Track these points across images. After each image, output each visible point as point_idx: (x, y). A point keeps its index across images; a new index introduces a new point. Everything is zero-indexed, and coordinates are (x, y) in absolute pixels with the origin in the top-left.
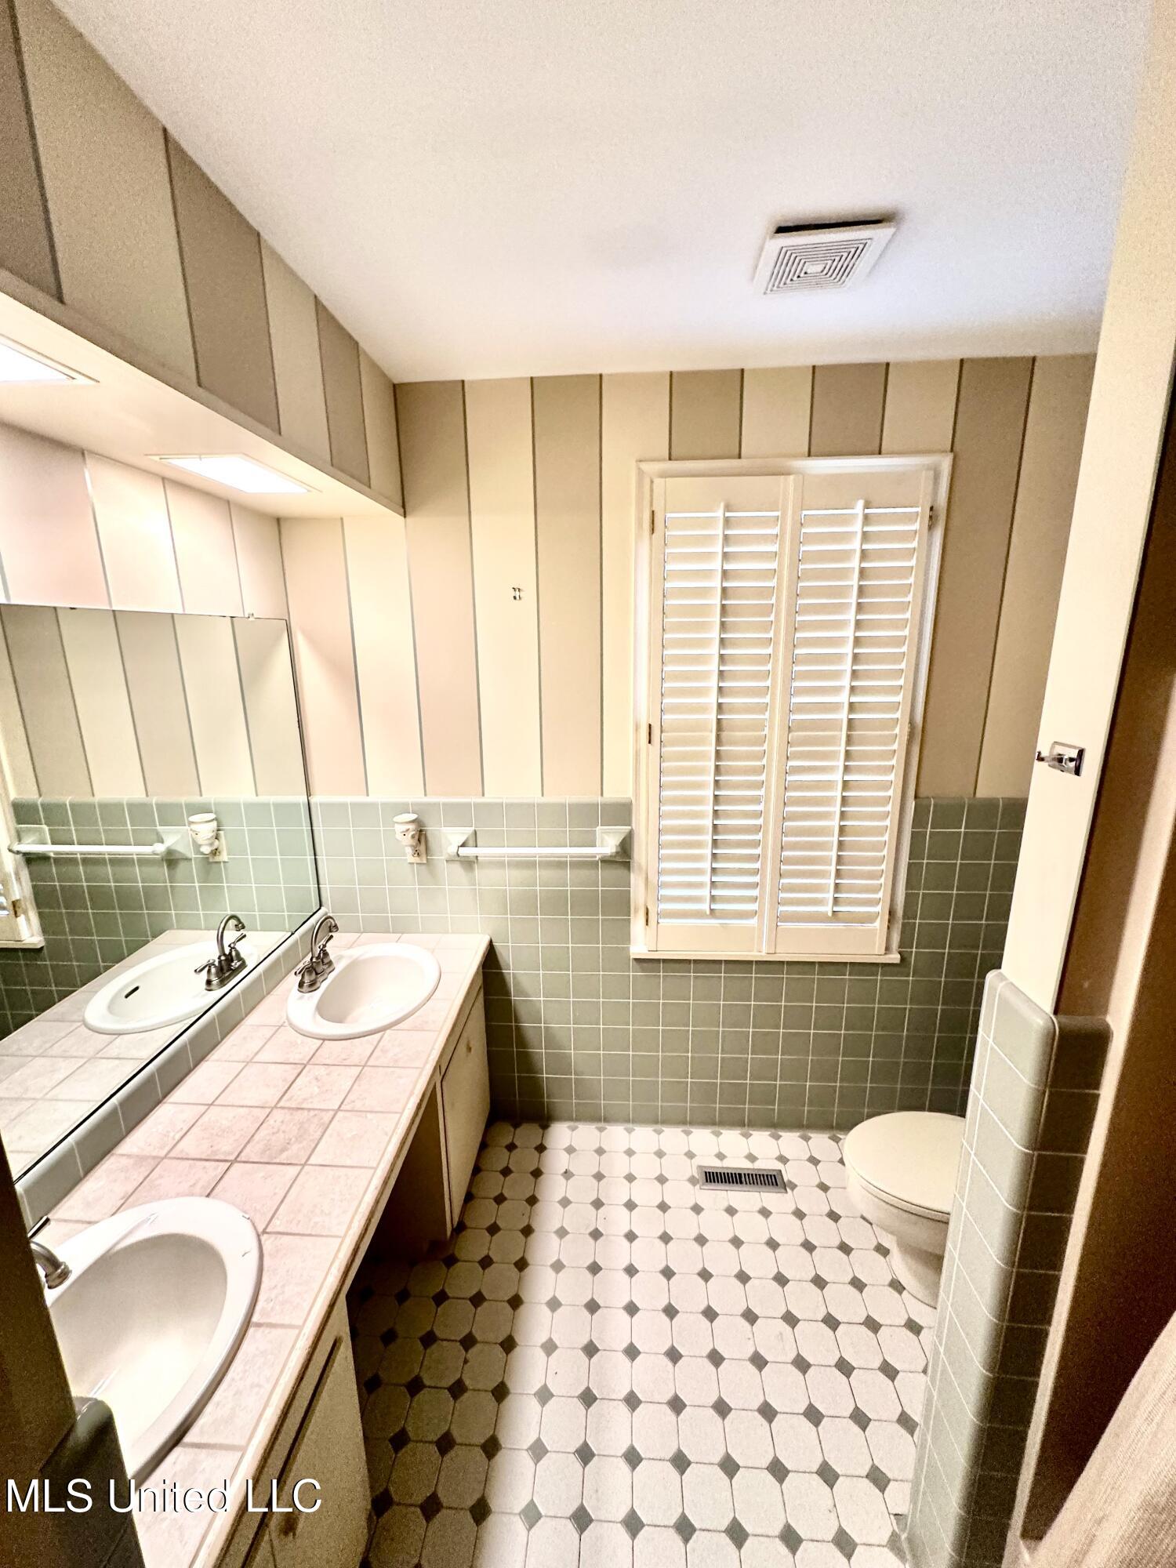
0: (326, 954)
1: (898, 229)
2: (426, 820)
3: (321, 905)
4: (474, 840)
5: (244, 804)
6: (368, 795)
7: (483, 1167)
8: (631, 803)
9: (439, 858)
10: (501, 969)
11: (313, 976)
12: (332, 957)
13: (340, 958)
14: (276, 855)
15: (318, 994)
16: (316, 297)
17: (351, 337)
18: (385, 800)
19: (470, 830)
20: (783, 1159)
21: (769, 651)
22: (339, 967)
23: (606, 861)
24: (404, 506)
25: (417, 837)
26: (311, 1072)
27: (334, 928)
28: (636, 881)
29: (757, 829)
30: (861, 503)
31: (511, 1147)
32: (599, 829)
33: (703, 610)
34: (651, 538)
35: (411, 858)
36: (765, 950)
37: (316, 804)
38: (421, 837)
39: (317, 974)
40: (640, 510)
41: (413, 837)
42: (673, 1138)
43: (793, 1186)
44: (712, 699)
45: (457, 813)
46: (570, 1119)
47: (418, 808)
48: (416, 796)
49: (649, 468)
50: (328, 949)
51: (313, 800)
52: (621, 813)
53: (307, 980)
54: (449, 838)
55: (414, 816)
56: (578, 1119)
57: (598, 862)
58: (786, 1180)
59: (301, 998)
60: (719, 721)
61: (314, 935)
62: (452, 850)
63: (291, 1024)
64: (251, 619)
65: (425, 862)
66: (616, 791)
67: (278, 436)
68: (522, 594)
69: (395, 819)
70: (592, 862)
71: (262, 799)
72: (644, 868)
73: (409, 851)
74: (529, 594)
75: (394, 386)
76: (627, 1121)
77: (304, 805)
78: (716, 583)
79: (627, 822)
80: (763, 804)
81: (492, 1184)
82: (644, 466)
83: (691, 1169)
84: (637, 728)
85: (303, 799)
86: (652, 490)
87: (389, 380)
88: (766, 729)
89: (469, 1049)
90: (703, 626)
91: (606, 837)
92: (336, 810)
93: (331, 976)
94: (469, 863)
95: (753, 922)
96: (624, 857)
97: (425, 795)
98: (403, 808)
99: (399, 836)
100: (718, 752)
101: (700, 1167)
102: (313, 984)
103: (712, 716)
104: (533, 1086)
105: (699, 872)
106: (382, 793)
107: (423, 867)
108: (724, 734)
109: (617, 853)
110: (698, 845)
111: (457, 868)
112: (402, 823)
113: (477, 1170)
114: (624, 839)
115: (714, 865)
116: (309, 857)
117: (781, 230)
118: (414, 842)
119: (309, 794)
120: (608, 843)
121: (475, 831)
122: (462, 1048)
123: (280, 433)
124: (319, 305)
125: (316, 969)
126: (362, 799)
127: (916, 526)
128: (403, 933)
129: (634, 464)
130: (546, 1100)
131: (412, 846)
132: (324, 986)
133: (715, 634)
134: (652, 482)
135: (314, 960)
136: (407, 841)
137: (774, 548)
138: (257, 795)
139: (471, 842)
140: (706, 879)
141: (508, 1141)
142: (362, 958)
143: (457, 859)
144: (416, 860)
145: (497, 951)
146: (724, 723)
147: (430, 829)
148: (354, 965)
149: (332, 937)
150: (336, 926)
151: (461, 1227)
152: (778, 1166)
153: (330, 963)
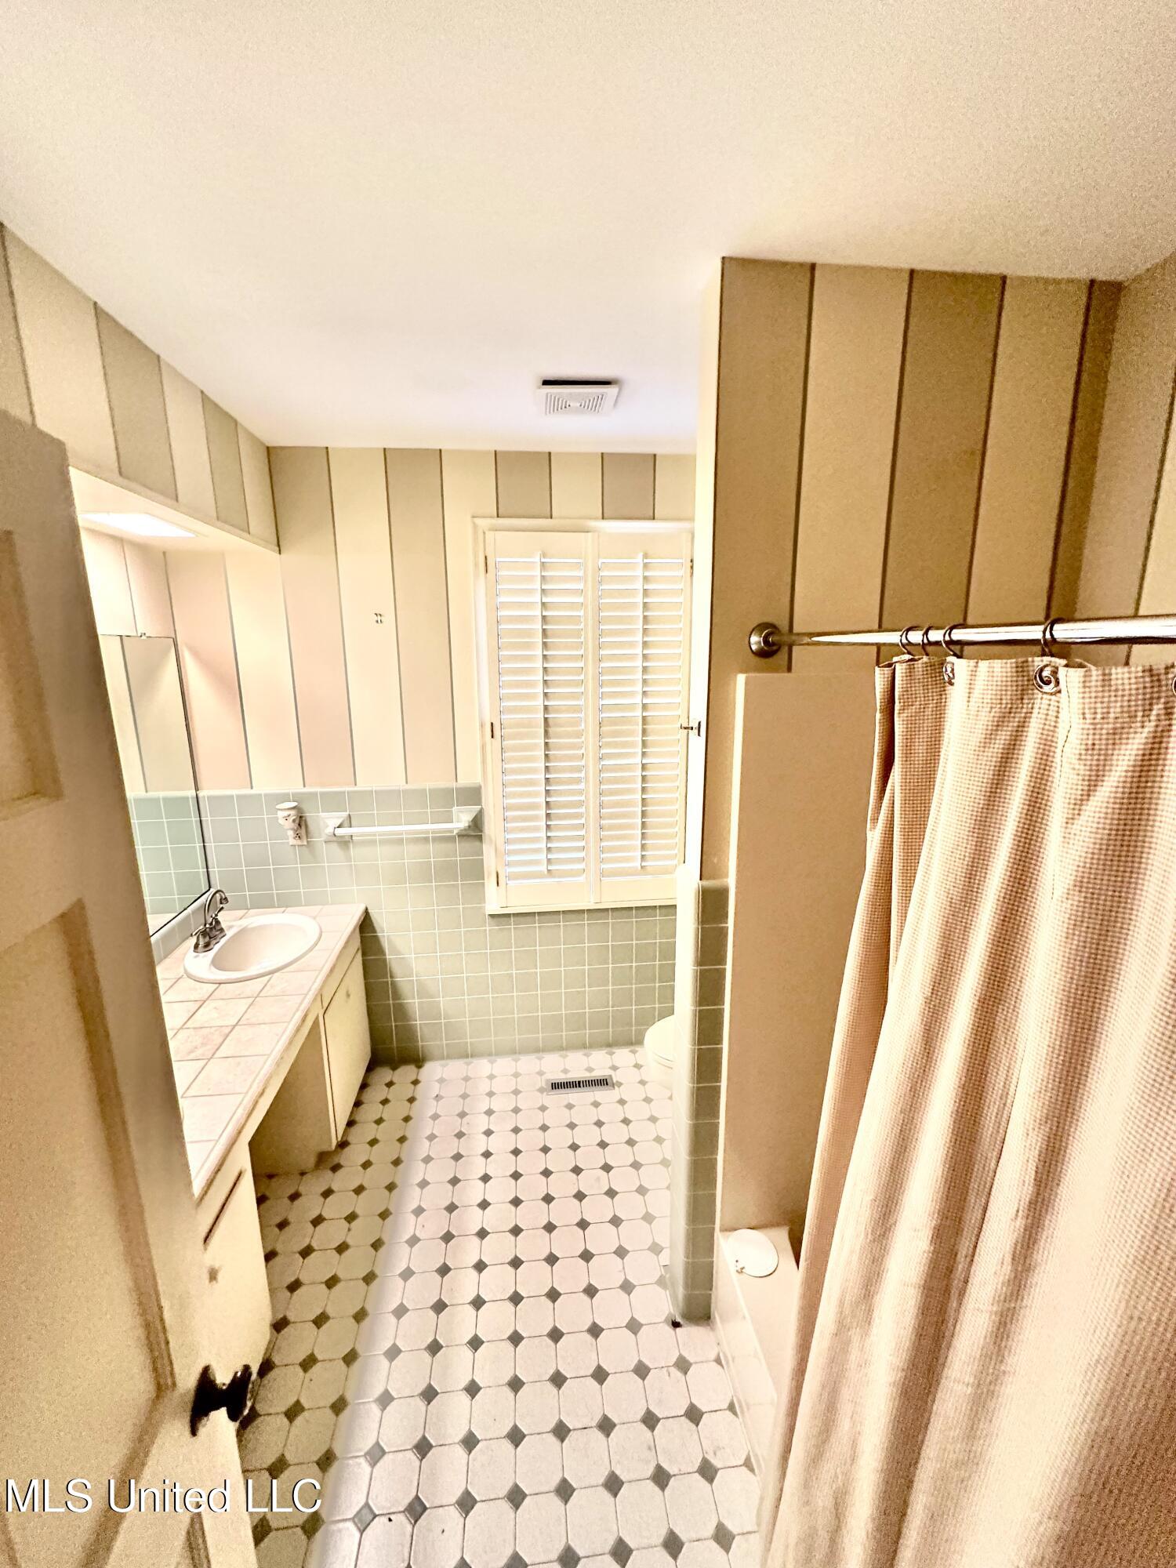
0: (218, 922)
1: (620, 390)
2: (305, 807)
3: (210, 887)
4: (349, 822)
5: (134, 800)
6: (252, 788)
7: (365, 1101)
8: (481, 787)
9: (318, 840)
10: (375, 932)
11: (207, 939)
12: (223, 925)
13: (230, 927)
14: (166, 844)
15: (211, 954)
16: (202, 392)
17: (230, 417)
18: (268, 792)
19: (345, 814)
20: (614, 1068)
21: (581, 664)
22: (229, 934)
23: (463, 835)
24: (279, 546)
25: (297, 822)
26: (209, 1005)
27: (224, 900)
28: (488, 850)
29: (580, 804)
30: (641, 555)
31: (390, 1084)
32: (455, 809)
33: (529, 633)
34: (486, 578)
35: (292, 841)
36: (593, 901)
37: (204, 797)
38: (301, 822)
39: (210, 938)
40: (476, 556)
41: (294, 821)
42: (528, 1064)
43: (620, 1084)
44: (540, 702)
45: (333, 801)
46: (442, 1058)
47: (297, 797)
48: (297, 787)
49: (482, 523)
50: (219, 918)
51: (201, 794)
52: (473, 795)
53: (202, 943)
54: (326, 822)
55: (295, 804)
56: (449, 1057)
57: (455, 837)
58: (615, 1081)
59: (196, 957)
60: (546, 719)
61: (207, 908)
62: (330, 830)
63: (190, 976)
64: (144, 637)
65: (305, 843)
66: (468, 777)
67: (175, 503)
68: (383, 619)
69: (278, 807)
70: (449, 837)
71: (152, 794)
72: (493, 838)
73: (291, 833)
74: (389, 618)
75: (268, 448)
76: (490, 1055)
77: (192, 798)
78: (537, 612)
79: (478, 802)
80: (583, 784)
81: (372, 1110)
82: (478, 521)
83: (542, 1082)
84: (482, 726)
85: (193, 793)
86: (484, 541)
87: (262, 444)
88: (583, 725)
89: (348, 995)
90: (528, 646)
91: (460, 814)
92: (222, 803)
93: (223, 941)
94: (345, 843)
95: (582, 879)
96: (476, 830)
97: (304, 786)
98: (285, 798)
99: (282, 821)
100: (546, 744)
101: (547, 1080)
102: (207, 945)
103: (540, 716)
104: (408, 1032)
105: (536, 840)
106: (265, 784)
107: (304, 848)
108: (551, 730)
109: (469, 827)
110: (535, 818)
111: (335, 847)
112: (285, 809)
113: (358, 1104)
114: (476, 816)
115: (549, 834)
116: (198, 845)
117: (546, 383)
118: (295, 826)
119: (197, 789)
120: (462, 819)
121: (350, 816)
122: (341, 993)
123: (177, 500)
124: (204, 397)
125: (210, 933)
126: (248, 791)
127: (681, 573)
128: (287, 907)
129: (469, 518)
130: (420, 1043)
131: (293, 829)
132: (217, 948)
133: (538, 652)
134: (484, 533)
135: (208, 926)
136: (288, 825)
137: (581, 586)
138: (147, 791)
139: (346, 823)
140: (543, 845)
141: (388, 1080)
142: (249, 927)
143: (335, 839)
144: (299, 842)
145: (373, 918)
146: (551, 722)
147: (309, 815)
148: (243, 932)
149: (222, 908)
150: (226, 899)
151: (343, 1144)
152: (611, 1072)
153: (222, 930)
